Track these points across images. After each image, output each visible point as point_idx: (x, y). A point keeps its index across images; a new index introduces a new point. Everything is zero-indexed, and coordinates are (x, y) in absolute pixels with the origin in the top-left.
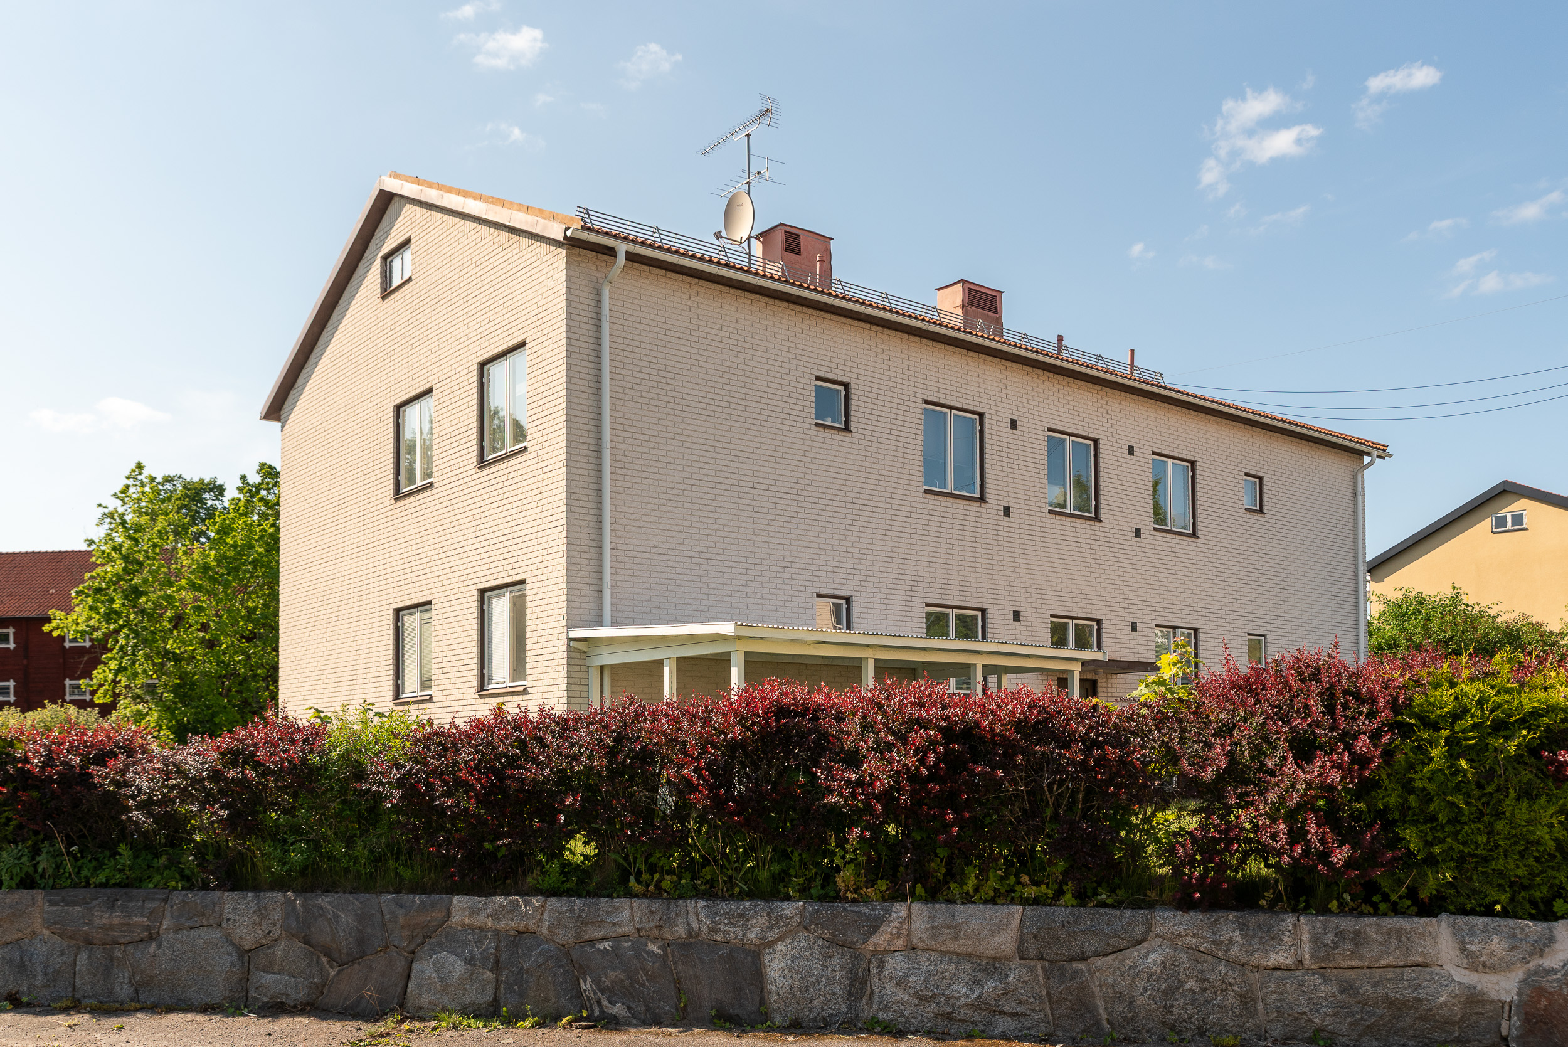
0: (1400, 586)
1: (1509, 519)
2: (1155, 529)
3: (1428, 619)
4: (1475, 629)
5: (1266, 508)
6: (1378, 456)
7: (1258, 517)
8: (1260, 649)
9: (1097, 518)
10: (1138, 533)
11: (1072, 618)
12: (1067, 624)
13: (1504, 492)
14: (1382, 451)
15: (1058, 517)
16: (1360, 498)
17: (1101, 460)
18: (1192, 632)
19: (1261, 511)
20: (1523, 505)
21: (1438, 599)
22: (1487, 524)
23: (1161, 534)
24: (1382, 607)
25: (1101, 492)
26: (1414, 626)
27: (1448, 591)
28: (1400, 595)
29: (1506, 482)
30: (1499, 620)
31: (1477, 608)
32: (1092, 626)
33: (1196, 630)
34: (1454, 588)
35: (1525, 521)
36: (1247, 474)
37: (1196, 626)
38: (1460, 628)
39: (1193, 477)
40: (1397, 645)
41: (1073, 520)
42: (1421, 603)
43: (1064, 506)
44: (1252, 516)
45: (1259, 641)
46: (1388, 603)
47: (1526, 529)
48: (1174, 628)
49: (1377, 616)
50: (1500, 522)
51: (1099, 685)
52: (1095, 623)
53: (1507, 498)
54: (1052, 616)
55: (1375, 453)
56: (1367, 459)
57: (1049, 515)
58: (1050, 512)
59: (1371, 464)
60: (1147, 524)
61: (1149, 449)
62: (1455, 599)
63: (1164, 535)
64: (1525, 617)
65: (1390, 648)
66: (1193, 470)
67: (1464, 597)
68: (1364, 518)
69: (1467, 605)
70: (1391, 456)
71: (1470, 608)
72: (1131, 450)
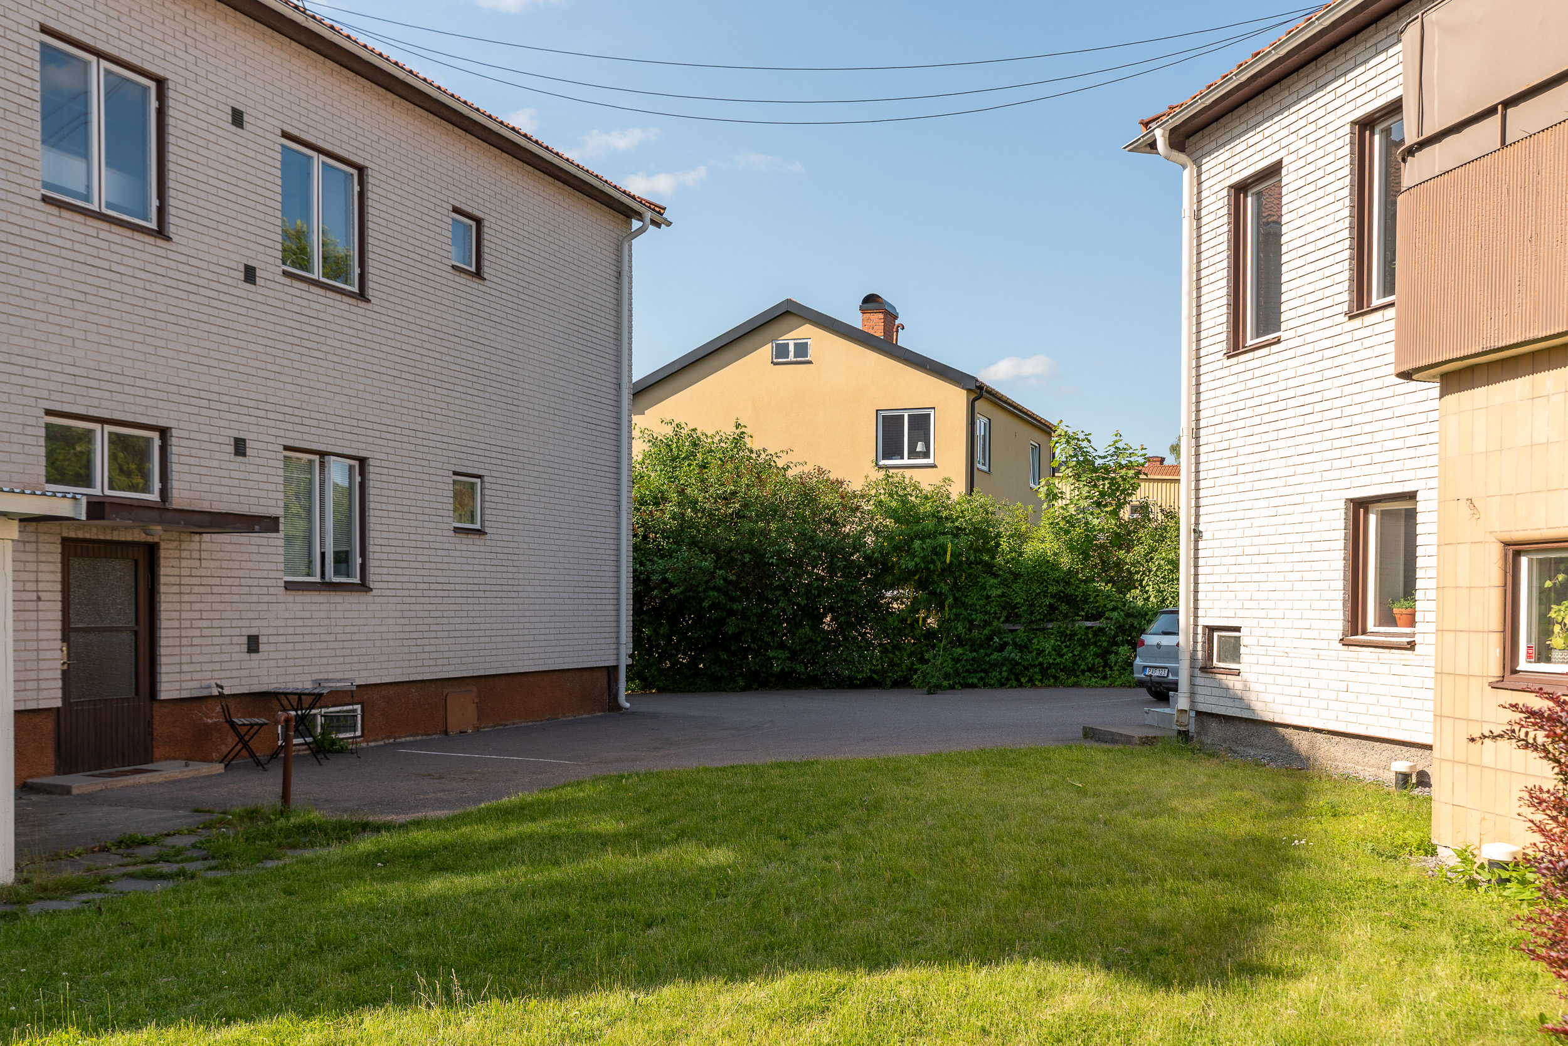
0: (668, 419)
1: (791, 348)
2: (285, 273)
3: (704, 466)
4: (762, 482)
5: (487, 271)
6: (653, 222)
7: (474, 283)
8: (473, 498)
9: (161, 233)
10: (250, 275)
11: (103, 421)
12: (91, 432)
13: (787, 312)
14: (657, 216)
15: (65, 214)
16: (625, 279)
17: (171, 121)
18: (356, 463)
19: (478, 274)
20: (806, 332)
21: (716, 440)
22: (766, 352)
23: (297, 284)
24: (646, 447)
25: (171, 184)
26: (687, 473)
27: (730, 430)
28: (668, 431)
29: (789, 301)
30: (790, 473)
31: (763, 456)
32: (149, 441)
33: (362, 461)
34: (738, 426)
35: (810, 351)
36: (456, 210)
37: (362, 454)
38: (745, 481)
39: (362, 195)
40: (665, 500)
41: (105, 226)
42: (695, 445)
43: (87, 198)
44: (462, 279)
45: (473, 485)
46: (653, 441)
47: (810, 362)
48: (322, 454)
49: (640, 459)
50: (781, 351)
51: (163, 553)
52: (155, 436)
53: (791, 321)
54: (49, 412)
55: (648, 215)
56: (636, 224)
57: (42, 206)
58: (45, 199)
59: (641, 230)
60: (270, 266)
61: (275, 124)
62: (738, 441)
63: (304, 286)
64: (820, 471)
65: (657, 504)
66: (362, 183)
67: (747, 440)
68: (630, 311)
69: (751, 451)
70: (669, 224)
71: (754, 456)
72: (238, 118)
